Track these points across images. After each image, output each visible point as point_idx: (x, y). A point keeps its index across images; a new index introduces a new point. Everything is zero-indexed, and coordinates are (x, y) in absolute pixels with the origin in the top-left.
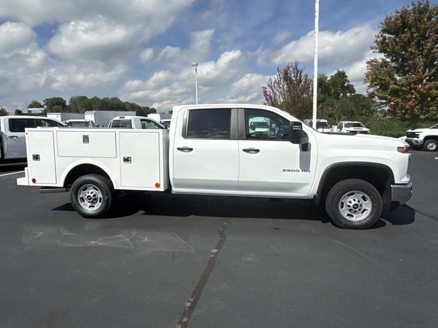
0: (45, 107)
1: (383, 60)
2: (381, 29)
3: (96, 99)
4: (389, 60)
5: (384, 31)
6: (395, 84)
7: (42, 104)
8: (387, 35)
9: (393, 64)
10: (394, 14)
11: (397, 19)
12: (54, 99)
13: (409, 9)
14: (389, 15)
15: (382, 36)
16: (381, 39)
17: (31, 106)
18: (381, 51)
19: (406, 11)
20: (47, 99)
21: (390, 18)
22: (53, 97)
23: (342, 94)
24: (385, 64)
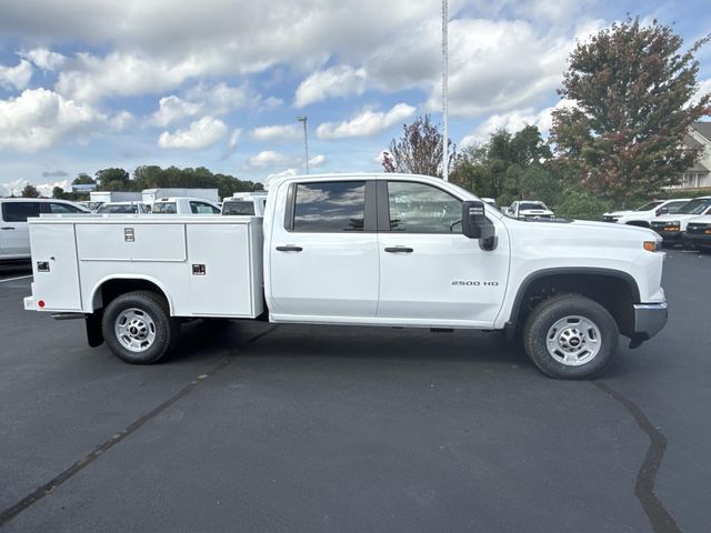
0: (99, 182)
1: (575, 109)
2: (570, 64)
3: (173, 171)
4: (582, 110)
5: (575, 66)
6: (590, 145)
7: (94, 178)
8: (581, 74)
9: (590, 116)
10: (590, 42)
11: (592, 49)
12: (112, 170)
13: (610, 34)
14: (582, 44)
15: (573, 74)
16: (572, 78)
17: (77, 182)
18: (573, 96)
19: (607, 38)
20: (101, 172)
21: (584, 47)
22: (110, 167)
23: (532, 160)
24: (578, 114)
